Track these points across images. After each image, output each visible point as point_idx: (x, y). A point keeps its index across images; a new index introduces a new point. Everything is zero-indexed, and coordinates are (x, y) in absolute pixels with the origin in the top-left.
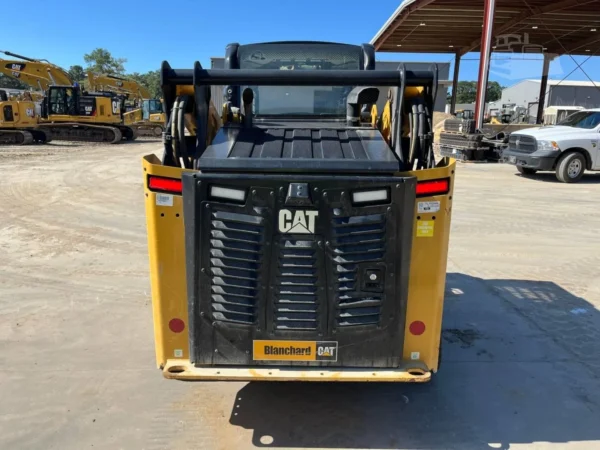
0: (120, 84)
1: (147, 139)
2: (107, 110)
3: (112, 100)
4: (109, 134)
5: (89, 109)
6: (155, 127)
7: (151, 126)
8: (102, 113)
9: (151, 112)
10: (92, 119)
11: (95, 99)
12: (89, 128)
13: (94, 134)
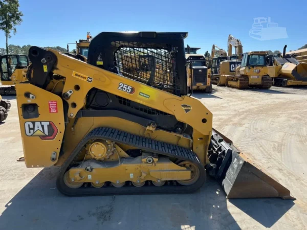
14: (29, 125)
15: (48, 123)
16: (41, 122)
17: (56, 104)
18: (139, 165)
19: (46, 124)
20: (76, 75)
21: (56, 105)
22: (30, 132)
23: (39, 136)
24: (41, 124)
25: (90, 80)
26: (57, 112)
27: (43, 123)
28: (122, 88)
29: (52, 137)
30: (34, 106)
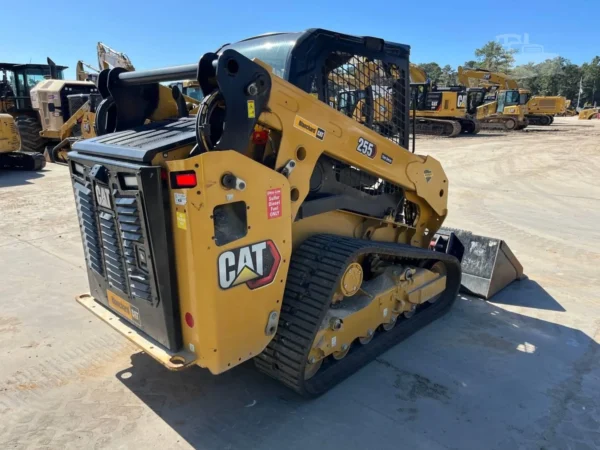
0: (488, 76)
1: (496, 133)
2: (452, 105)
3: (458, 95)
4: (448, 128)
5: (434, 104)
6: (507, 120)
7: (504, 119)
8: (446, 107)
9: (506, 104)
10: (437, 114)
11: (441, 95)
12: (433, 122)
13: (434, 128)
14: (227, 260)
15: (263, 246)
16: (250, 246)
17: (279, 195)
18: (394, 289)
19: (259, 249)
20: (301, 124)
21: (280, 199)
22: (228, 279)
23: (246, 282)
24: (251, 249)
25: (321, 134)
26: (280, 215)
27: (254, 248)
28: (362, 148)
29: (269, 277)
30: (240, 209)
